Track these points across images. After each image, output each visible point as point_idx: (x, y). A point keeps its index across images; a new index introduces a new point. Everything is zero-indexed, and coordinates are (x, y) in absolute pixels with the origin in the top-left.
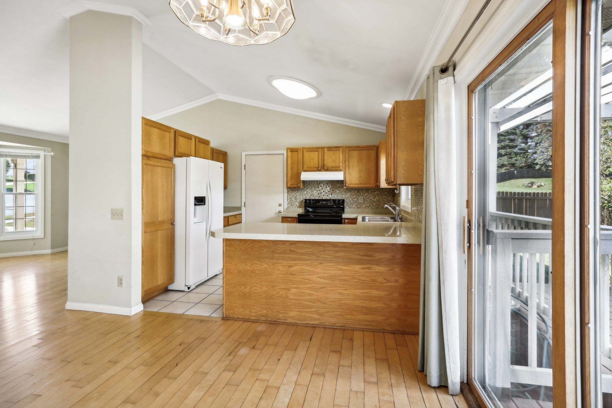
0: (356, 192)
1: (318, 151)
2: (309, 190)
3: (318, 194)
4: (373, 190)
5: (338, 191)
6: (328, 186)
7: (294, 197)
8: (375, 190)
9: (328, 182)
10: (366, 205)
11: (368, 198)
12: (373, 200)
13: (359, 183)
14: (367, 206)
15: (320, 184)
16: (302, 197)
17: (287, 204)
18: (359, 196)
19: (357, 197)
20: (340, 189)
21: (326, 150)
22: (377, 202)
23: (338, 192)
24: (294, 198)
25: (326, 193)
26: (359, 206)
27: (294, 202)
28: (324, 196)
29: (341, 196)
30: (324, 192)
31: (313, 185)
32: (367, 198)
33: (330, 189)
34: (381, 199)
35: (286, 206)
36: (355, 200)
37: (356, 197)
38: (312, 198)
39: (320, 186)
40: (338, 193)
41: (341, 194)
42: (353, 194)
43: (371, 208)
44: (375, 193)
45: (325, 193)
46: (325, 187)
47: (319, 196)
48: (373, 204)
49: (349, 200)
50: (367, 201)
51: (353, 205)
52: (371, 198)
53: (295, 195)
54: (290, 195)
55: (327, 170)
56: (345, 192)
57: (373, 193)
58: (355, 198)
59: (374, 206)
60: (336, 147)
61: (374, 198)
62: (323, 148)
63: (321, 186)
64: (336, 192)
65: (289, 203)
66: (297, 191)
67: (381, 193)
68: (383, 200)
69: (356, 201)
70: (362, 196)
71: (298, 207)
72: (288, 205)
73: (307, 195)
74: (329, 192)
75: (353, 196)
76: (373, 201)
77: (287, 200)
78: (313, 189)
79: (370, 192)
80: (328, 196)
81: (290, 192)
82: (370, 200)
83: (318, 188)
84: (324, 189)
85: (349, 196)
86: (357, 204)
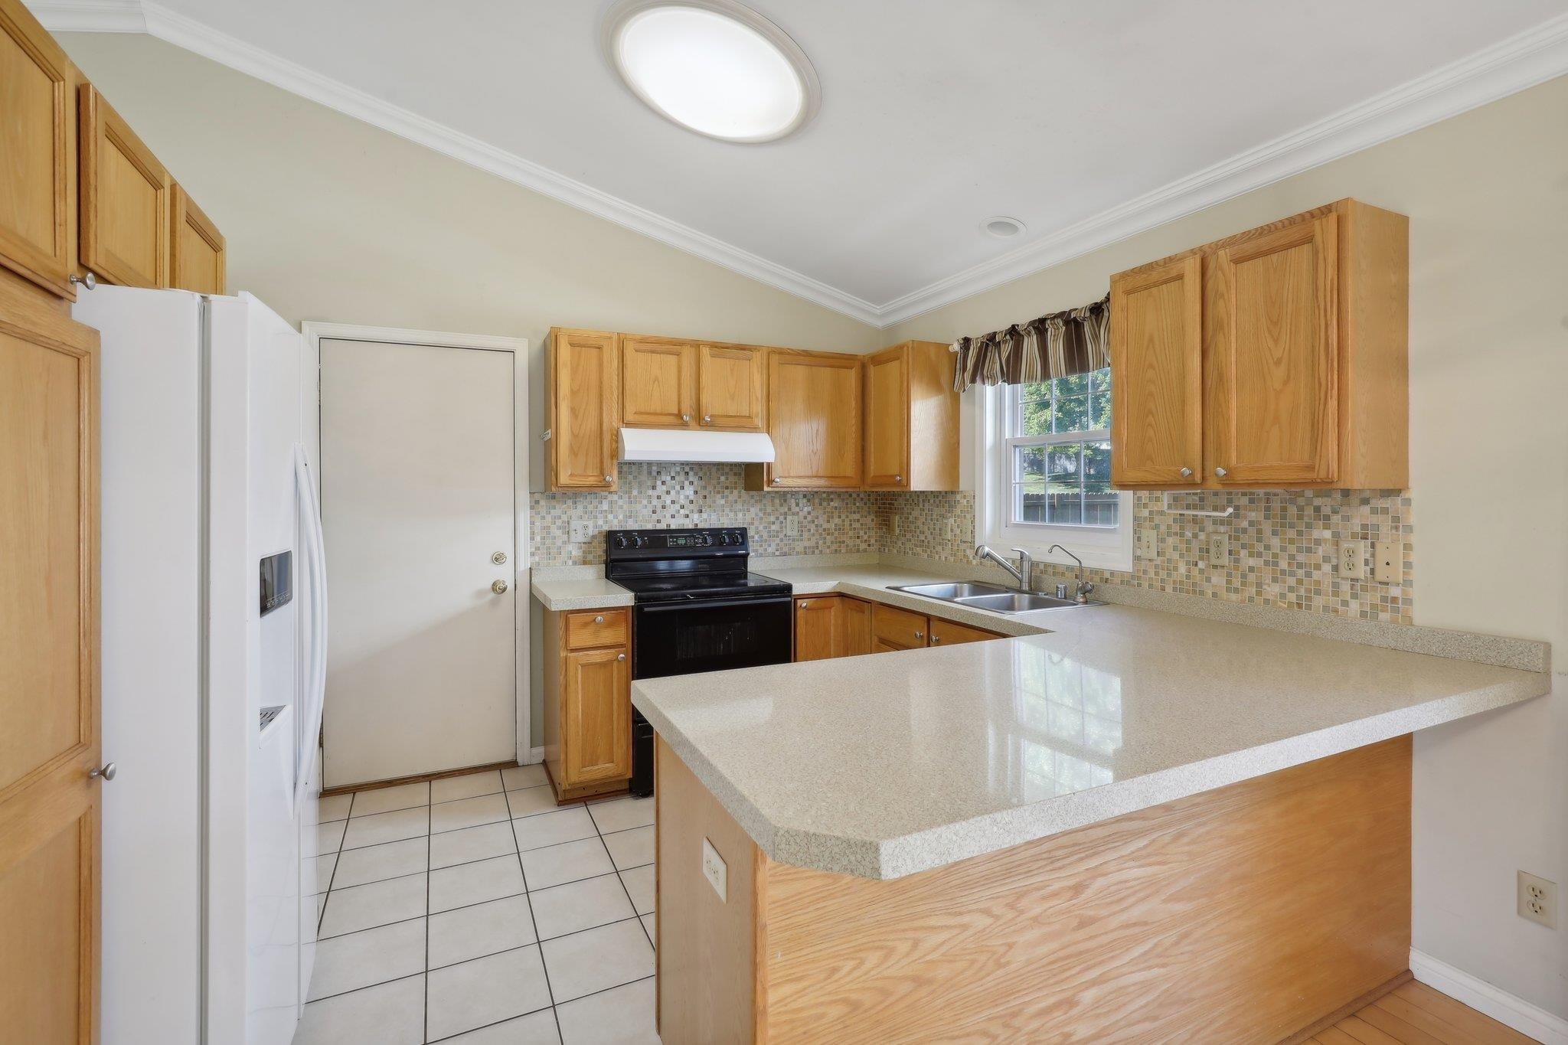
0: (777, 501)
1: (678, 354)
2: (621, 497)
3: (654, 512)
4: (824, 495)
5: (723, 497)
6: (687, 483)
7: (559, 523)
8: (832, 496)
9: (687, 469)
10: (807, 544)
11: (813, 522)
12: (826, 526)
13: (810, 474)
14: (809, 548)
15: (659, 473)
16: (591, 524)
17: (532, 554)
18: (786, 514)
19: (781, 518)
20: (727, 492)
21: (705, 351)
22: (837, 532)
23: (723, 502)
24: (559, 528)
25: (682, 507)
26: (786, 549)
27: (559, 543)
28: (673, 516)
29: (732, 515)
30: (673, 502)
31: (635, 478)
32: (809, 522)
33: (696, 492)
34: (847, 523)
35: (524, 564)
36: (773, 527)
37: (777, 518)
38: (632, 525)
39: (659, 483)
40: (723, 506)
41: (731, 511)
42: (769, 509)
43: (821, 552)
44: (832, 503)
45: (677, 506)
46: (678, 487)
47: (655, 517)
48: (825, 538)
49: (757, 528)
50: (809, 530)
51: (770, 546)
52: (821, 520)
53: (565, 518)
54: (543, 518)
55: (712, 426)
56: (744, 502)
57: (825, 504)
58: (774, 523)
59: (829, 547)
60: (742, 348)
61: (828, 522)
62: (696, 345)
63: (663, 483)
64: (714, 502)
65: (538, 549)
66: (570, 502)
67: (847, 504)
68: (851, 525)
69: (777, 532)
70: (793, 514)
71: (575, 563)
72: (537, 559)
73: (610, 517)
74: (692, 502)
75: (769, 514)
76: (825, 530)
77: (532, 539)
78: (635, 492)
79: (817, 501)
80: (687, 516)
81: (542, 503)
82: (817, 526)
83: (654, 488)
84: (673, 492)
85: (757, 515)
86: (782, 540)
